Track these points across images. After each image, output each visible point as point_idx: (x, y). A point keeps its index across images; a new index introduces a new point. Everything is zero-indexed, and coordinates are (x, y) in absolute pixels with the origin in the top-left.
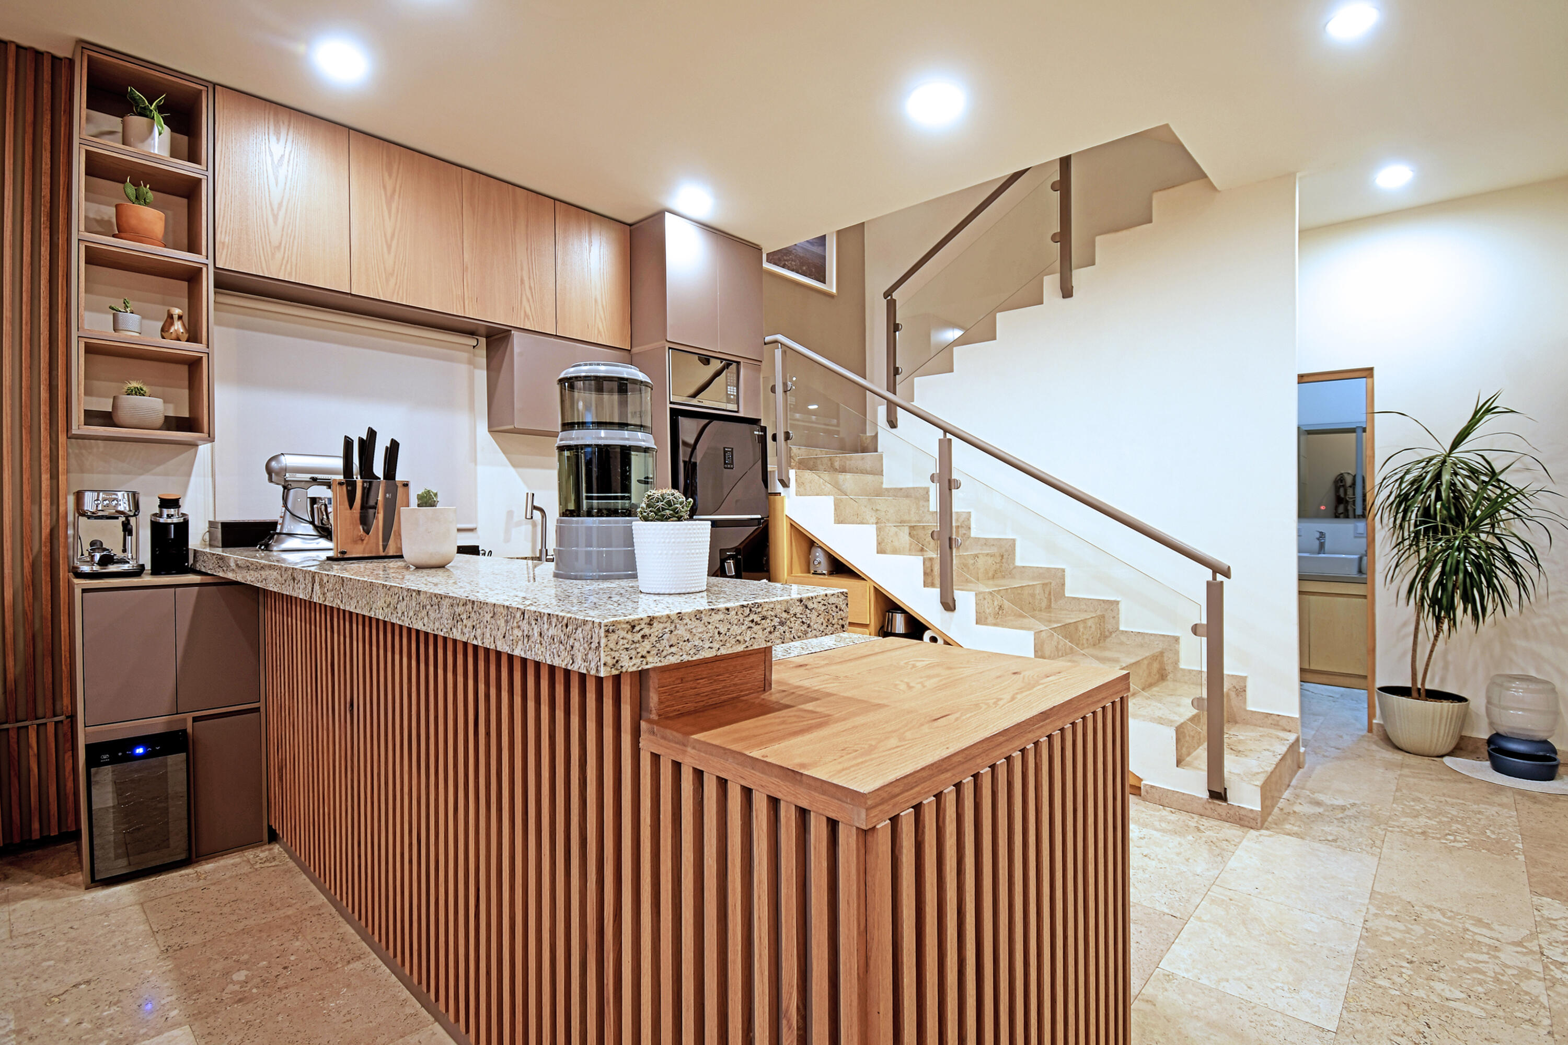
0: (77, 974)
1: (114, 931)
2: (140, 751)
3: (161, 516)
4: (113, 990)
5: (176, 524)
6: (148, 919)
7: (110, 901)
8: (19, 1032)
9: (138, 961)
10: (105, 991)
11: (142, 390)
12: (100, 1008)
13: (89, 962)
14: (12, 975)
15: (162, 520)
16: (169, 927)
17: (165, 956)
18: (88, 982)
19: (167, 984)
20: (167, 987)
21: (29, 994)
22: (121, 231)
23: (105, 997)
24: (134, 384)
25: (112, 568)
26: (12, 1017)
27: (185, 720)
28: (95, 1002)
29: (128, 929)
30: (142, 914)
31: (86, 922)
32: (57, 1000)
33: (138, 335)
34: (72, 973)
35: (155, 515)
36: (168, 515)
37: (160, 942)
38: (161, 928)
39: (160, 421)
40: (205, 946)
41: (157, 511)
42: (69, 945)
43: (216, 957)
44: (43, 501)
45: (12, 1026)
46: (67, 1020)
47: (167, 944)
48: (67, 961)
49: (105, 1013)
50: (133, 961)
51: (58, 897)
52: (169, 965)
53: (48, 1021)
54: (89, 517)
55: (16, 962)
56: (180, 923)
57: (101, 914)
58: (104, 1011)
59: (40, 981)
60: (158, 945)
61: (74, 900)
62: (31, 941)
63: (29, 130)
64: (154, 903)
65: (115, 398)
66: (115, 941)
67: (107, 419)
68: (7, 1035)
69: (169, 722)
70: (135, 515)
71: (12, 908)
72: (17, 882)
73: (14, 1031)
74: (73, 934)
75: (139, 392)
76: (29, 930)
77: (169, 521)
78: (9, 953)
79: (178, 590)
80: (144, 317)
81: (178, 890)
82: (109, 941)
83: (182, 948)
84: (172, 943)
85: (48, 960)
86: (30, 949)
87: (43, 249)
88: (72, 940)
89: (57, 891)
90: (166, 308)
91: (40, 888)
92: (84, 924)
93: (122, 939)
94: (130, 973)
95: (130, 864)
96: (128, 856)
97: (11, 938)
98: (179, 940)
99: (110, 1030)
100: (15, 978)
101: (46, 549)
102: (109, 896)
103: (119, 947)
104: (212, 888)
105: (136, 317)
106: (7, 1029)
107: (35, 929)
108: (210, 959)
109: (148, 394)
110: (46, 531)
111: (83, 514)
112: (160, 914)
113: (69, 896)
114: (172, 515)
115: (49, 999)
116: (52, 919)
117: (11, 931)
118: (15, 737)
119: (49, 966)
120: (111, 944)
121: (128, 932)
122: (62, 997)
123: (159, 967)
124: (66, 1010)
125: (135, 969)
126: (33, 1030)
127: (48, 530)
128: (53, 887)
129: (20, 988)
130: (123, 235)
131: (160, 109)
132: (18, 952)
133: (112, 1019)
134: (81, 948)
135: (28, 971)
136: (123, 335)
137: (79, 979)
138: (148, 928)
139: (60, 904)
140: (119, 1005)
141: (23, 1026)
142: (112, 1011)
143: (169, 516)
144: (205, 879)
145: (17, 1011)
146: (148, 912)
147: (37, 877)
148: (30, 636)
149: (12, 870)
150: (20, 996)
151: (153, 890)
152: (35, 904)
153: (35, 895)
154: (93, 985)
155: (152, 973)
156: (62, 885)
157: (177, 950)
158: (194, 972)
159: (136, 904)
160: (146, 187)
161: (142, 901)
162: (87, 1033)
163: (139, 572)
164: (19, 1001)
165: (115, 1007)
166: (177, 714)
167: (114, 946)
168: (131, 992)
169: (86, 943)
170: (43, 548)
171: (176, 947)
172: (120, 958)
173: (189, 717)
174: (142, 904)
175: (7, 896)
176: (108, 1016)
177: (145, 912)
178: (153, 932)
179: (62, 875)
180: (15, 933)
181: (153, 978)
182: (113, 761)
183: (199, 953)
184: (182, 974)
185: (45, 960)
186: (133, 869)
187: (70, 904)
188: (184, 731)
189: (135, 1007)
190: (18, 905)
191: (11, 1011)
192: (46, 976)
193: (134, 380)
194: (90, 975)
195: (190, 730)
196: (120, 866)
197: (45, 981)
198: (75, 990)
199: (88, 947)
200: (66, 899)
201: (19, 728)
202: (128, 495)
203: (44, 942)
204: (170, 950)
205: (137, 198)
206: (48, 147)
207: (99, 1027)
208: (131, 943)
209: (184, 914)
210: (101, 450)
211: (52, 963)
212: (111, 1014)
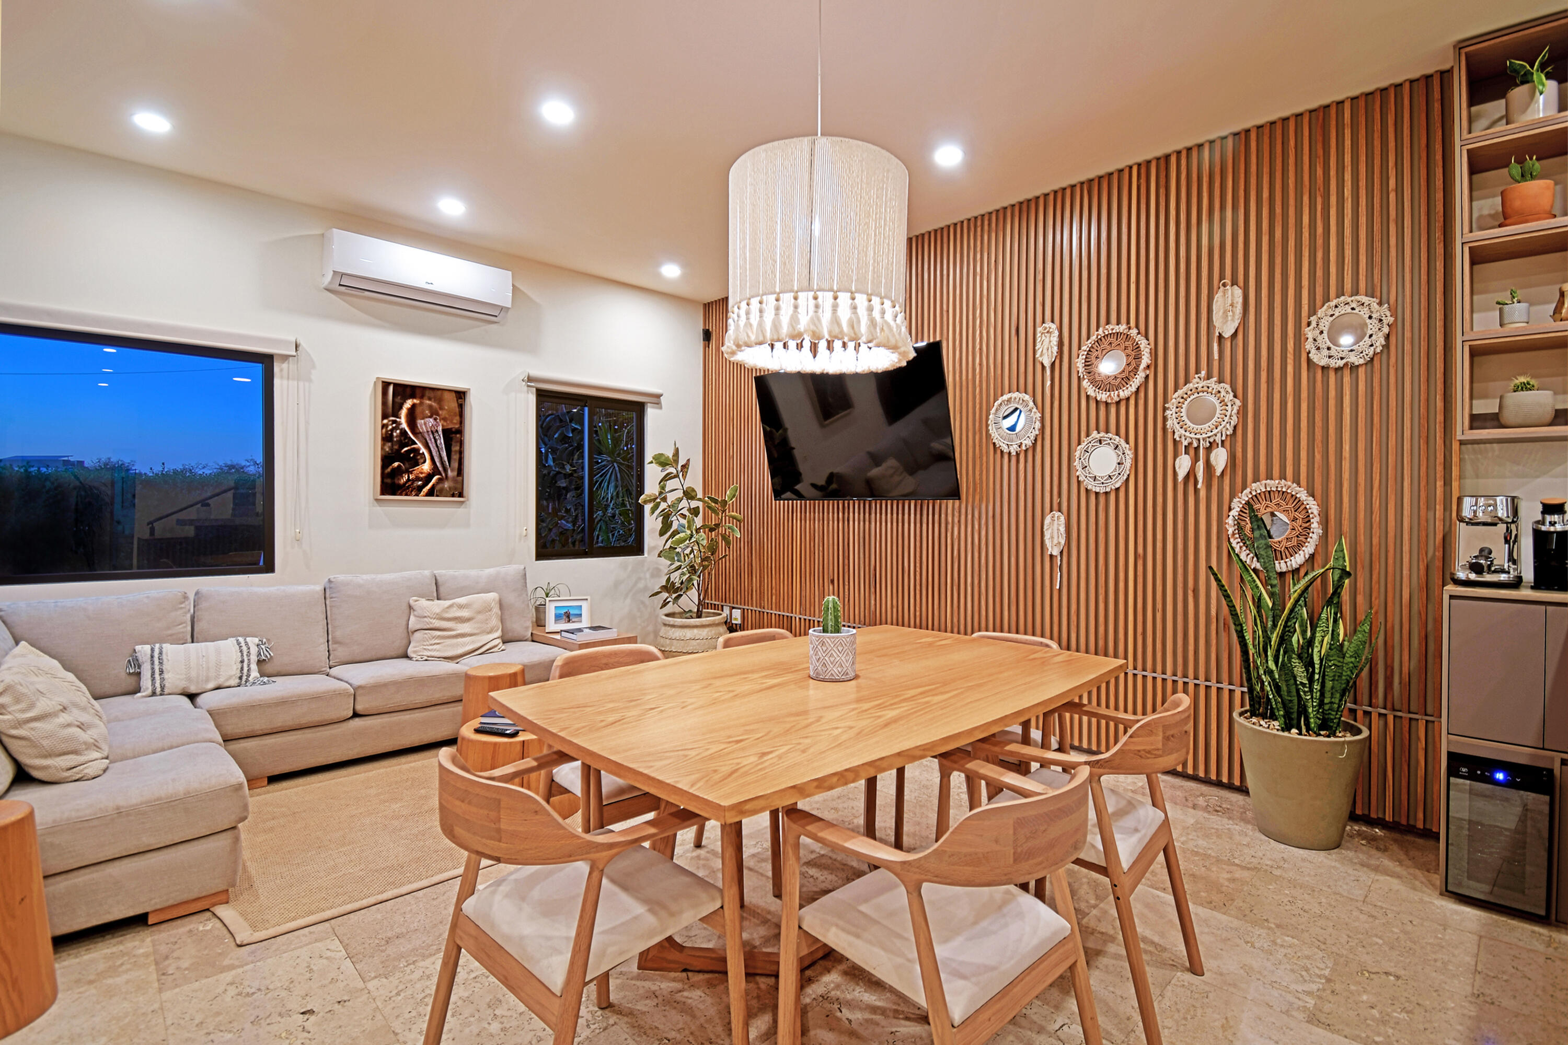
0: (1392, 964)
1: (1443, 947)
2: (1500, 776)
3: (1543, 523)
4: (1413, 999)
5: (1558, 533)
6: (1478, 955)
7: (1455, 917)
8: (1329, 980)
9: (1447, 988)
10: (1406, 994)
11: (1528, 384)
12: (1394, 1007)
13: (1408, 961)
14: (1348, 932)
15: (1543, 528)
16: (1492, 974)
17: (1473, 1000)
18: (1398, 977)
19: (1460, 1028)
20: (1459, 1031)
21: (1351, 956)
22: (1506, 217)
23: (1403, 1000)
24: (1522, 379)
25: (1488, 578)
26: (1330, 965)
27: (1552, 759)
28: (1393, 998)
29: (1456, 952)
30: (1476, 947)
31: (1425, 924)
32: (1367, 975)
33: (1525, 324)
34: (1389, 960)
35: (1538, 522)
36: (1550, 522)
37: (1477, 984)
38: (1485, 971)
39: (1549, 416)
40: (1516, 1016)
41: (1540, 517)
42: (1402, 936)
43: (1521, 1036)
44: (1438, 507)
45: (1327, 972)
46: (1365, 998)
47: (1482, 990)
48: (1392, 948)
49: (1395, 1014)
50: (1443, 985)
51: (1414, 889)
52: (1472, 1011)
53: (1353, 988)
54: (1467, 523)
55: (1357, 924)
56: (1505, 977)
57: (1441, 925)
58: (1394, 1011)
59: (1364, 951)
60: (1473, 986)
61: (1427, 899)
62: (1375, 914)
63: (1424, 155)
64: (1492, 942)
65: (1501, 398)
66: (1439, 956)
67: (1494, 420)
68: (1319, 976)
69: (1532, 756)
70: (1513, 522)
71: (1377, 878)
72: (1391, 858)
73: (1326, 977)
74: (1409, 927)
75: (1525, 387)
76: (1379, 904)
77: (1552, 529)
78: (1355, 913)
79: (1550, 608)
80: (1531, 304)
81: (1521, 944)
82: (1435, 953)
83: (1493, 1003)
84: (1487, 992)
85: (1380, 938)
86: (1371, 920)
87: (1438, 264)
88: (1406, 933)
89: (1417, 883)
90: (1558, 287)
91: (1404, 873)
92: (1422, 925)
93: (1446, 958)
94: (1435, 994)
95: (1491, 893)
96: (1494, 886)
97: (1364, 902)
98: (1495, 994)
99: (1390, 1031)
100: (1349, 937)
101: (1439, 554)
102: (1456, 912)
103: (1439, 964)
104: (1558, 963)
105: (1523, 305)
106: (1323, 972)
107: (1384, 906)
108: (1514, 1034)
109: (1536, 387)
110: (1439, 536)
111: (1461, 520)
112: (1491, 957)
113: (1423, 892)
114: (1555, 523)
115: (1362, 971)
116: (1400, 905)
117: (1366, 896)
118: (1407, 726)
119: (1377, 943)
120: (1434, 956)
121: (1454, 956)
122: (1372, 976)
123: (1462, 1007)
124: (1369, 989)
125: (1441, 993)
126: (1338, 987)
127: (1441, 536)
128: (1415, 878)
129: (1347, 947)
130: (1508, 221)
131: (1542, 67)
132: (1361, 916)
133: (1397, 1023)
134: (1409, 944)
135: (1361, 936)
136: (1510, 328)
137: (1392, 970)
138: (1473, 963)
139: (1415, 896)
140: (1410, 1015)
141: (1333, 978)
142: (1401, 1016)
143: (1553, 524)
144: (1556, 949)
145: (1336, 964)
146: (1482, 948)
147: (1409, 863)
148: (1423, 634)
149: (1395, 847)
150: (1345, 952)
151: (1499, 930)
152: (1395, 883)
153: (1399, 877)
154: (1400, 982)
155: (1453, 1008)
156: (1424, 880)
157: (1487, 1002)
158: (1491, 1035)
159: (1475, 933)
160: (1531, 159)
161: (1483, 934)
162: (1373, 1020)
163: (1517, 583)
164: (1342, 956)
165: (1406, 1015)
166: (1543, 749)
167: (1436, 960)
168: (1426, 1011)
169: (1415, 943)
170: (1437, 553)
171: (1488, 999)
172: (1434, 974)
173: (1558, 757)
174: (1481, 937)
175: (1378, 866)
176: (1396, 1017)
177: (1479, 946)
178: (1476, 970)
179: (1428, 871)
180: (1368, 899)
181: (1450, 1013)
182: (1471, 777)
183: (1507, 1020)
184: (1479, 1028)
185: (1376, 936)
186: (1492, 899)
187: (1421, 901)
188: (1551, 771)
189: (1421, 1027)
190: (1382, 878)
191: (1332, 960)
192: (1370, 950)
193: (1521, 375)
194: (1402, 973)
195: (1557, 772)
196: (1478, 890)
197: (1368, 953)
198: (1384, 976)
199: (1414, 947)
200: (1420, 894)
201: (1411, 719)
202: (1507, 500)
203: (1384, 921)
204: (1481, 998)
205: (1523, 176)
206: (1440, 163)
207: (1384, 1023)
208: (1451, 967)
209: (1514, 971)
210: (1497, 453)
211: (1381, 942)
212: (1399, 1018)
